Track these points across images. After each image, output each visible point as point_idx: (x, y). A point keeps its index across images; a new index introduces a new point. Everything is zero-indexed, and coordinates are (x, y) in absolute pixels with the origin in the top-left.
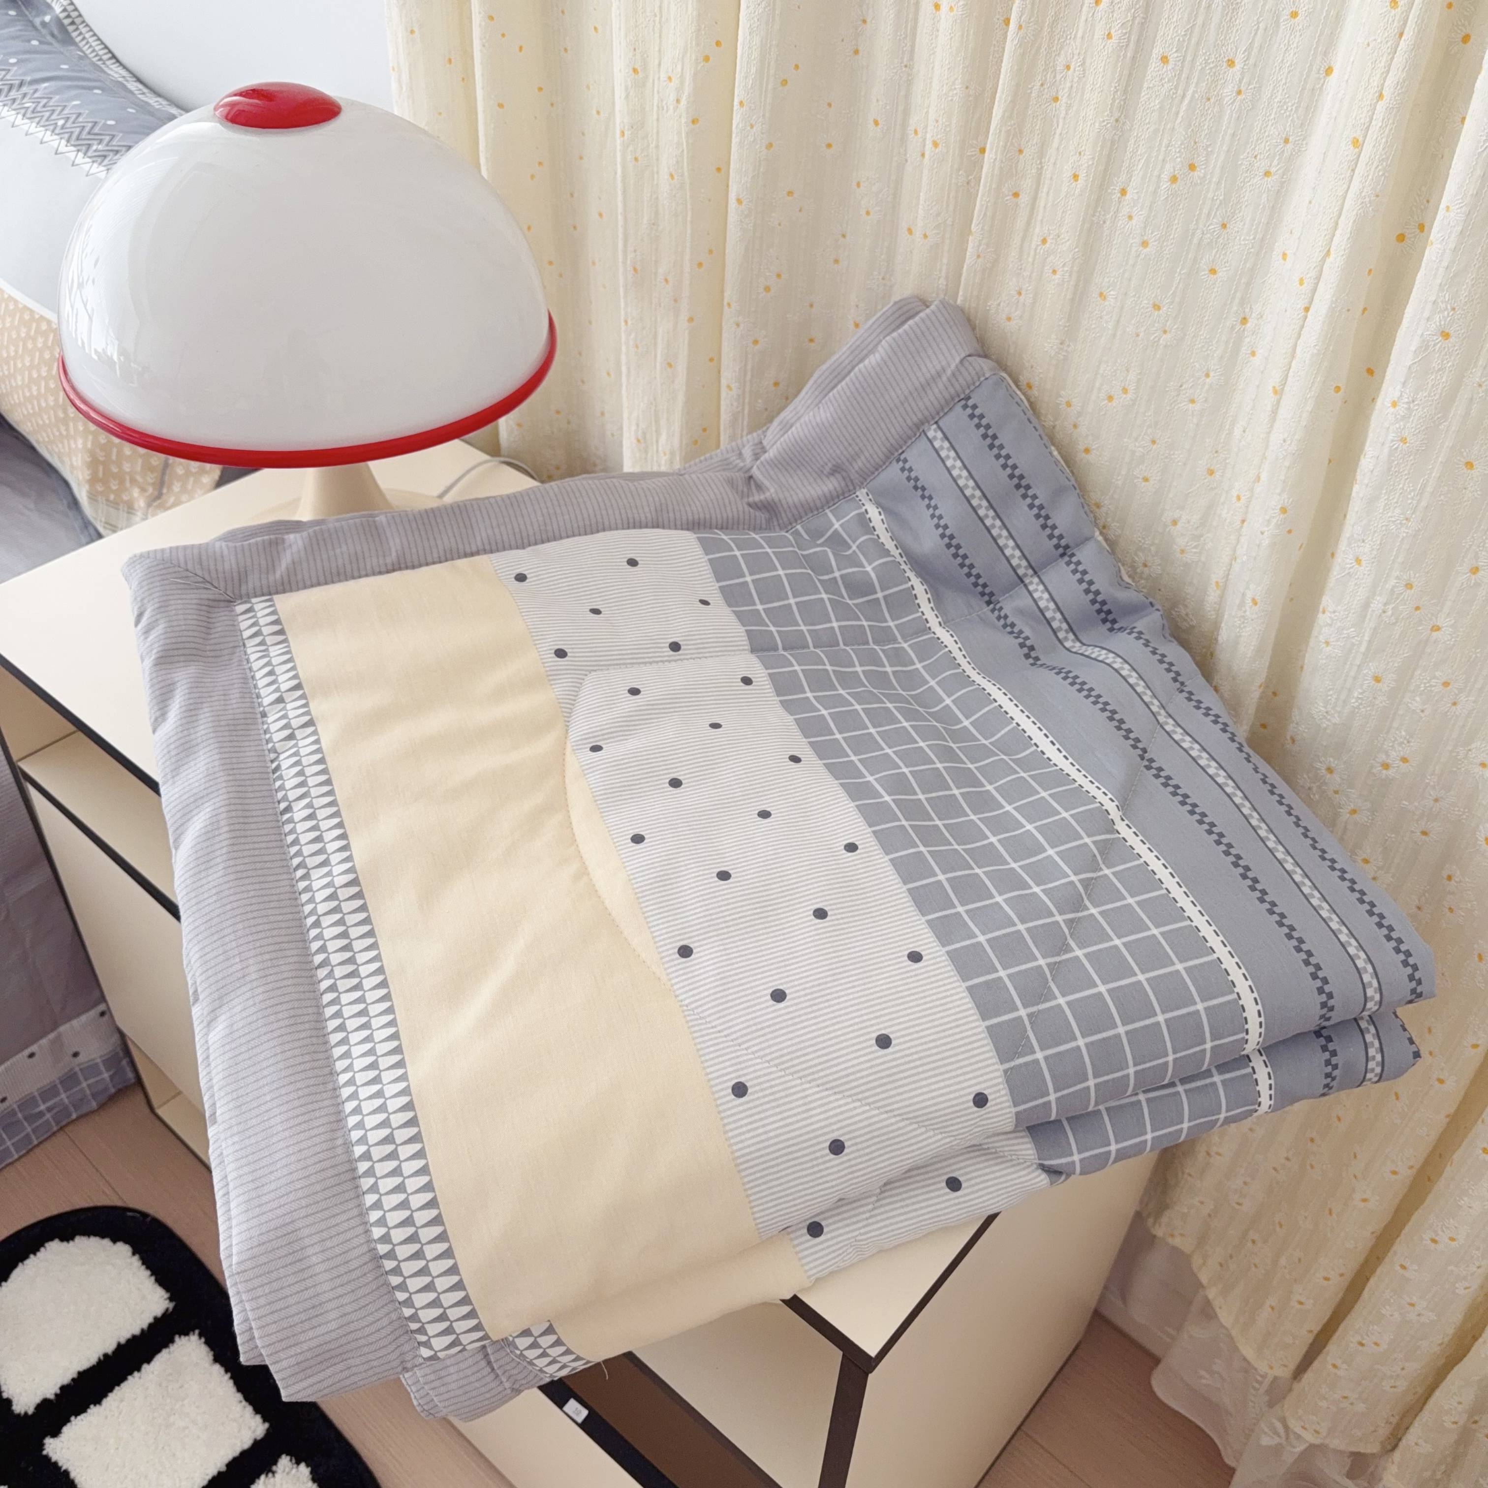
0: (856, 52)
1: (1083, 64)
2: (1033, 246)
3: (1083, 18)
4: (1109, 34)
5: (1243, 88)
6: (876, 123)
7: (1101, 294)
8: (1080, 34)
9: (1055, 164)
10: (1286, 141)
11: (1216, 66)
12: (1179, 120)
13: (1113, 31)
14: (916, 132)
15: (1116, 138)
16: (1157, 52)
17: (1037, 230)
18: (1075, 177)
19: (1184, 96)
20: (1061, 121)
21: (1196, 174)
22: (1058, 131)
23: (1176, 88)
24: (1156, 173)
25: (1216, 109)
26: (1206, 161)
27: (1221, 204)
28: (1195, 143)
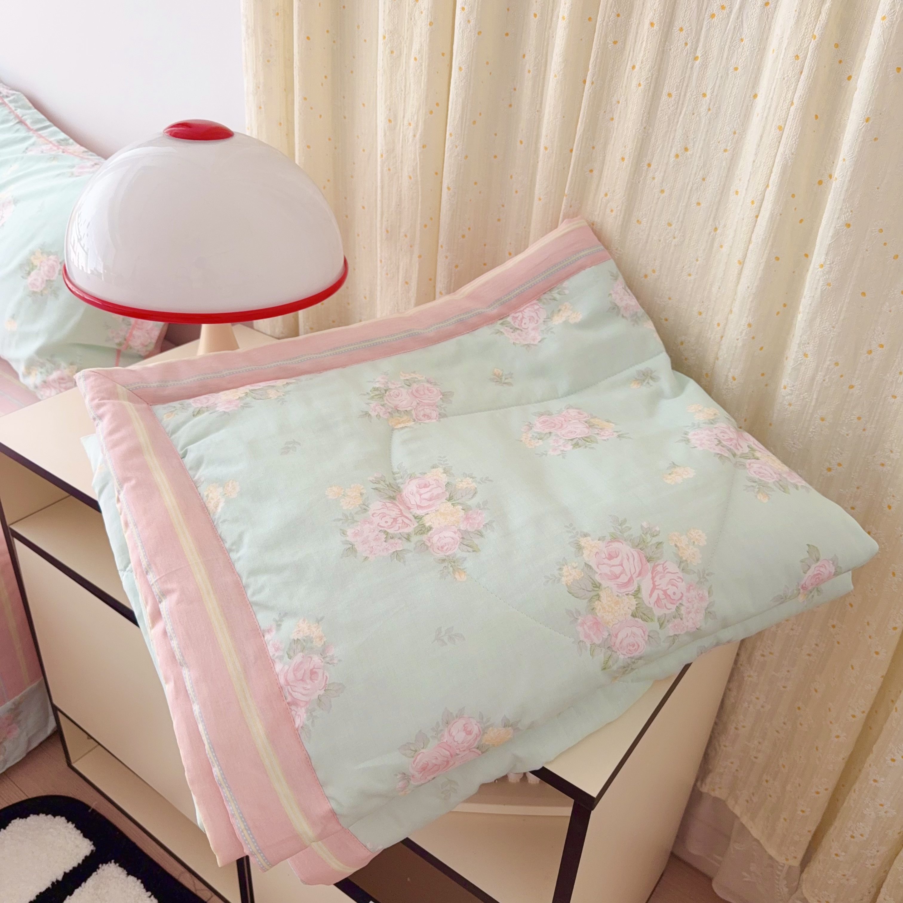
0: (510, 106)
1: (626, 100)
2: (600, 198)
3: (626, 77)
4: (639, 84)
5: (711, 107)
6: (521, 142)
7: (638, 221)
9: (612, 153)
10: (735, 133)
11: (697, 97)
12: (678, 126)
13: (641, 82)
15: (645, 137)
16: (665, 92)
17: (602, 189)
18: (623, 159)
19: (681, 113)
20: (615, 130)
21: (689, 153)
22: (614, 136)
23: (677, 109)
24: (667, 154)
25: (698, 119)
26: (694, 146)
27: (701, 168)
28: (687, 137)
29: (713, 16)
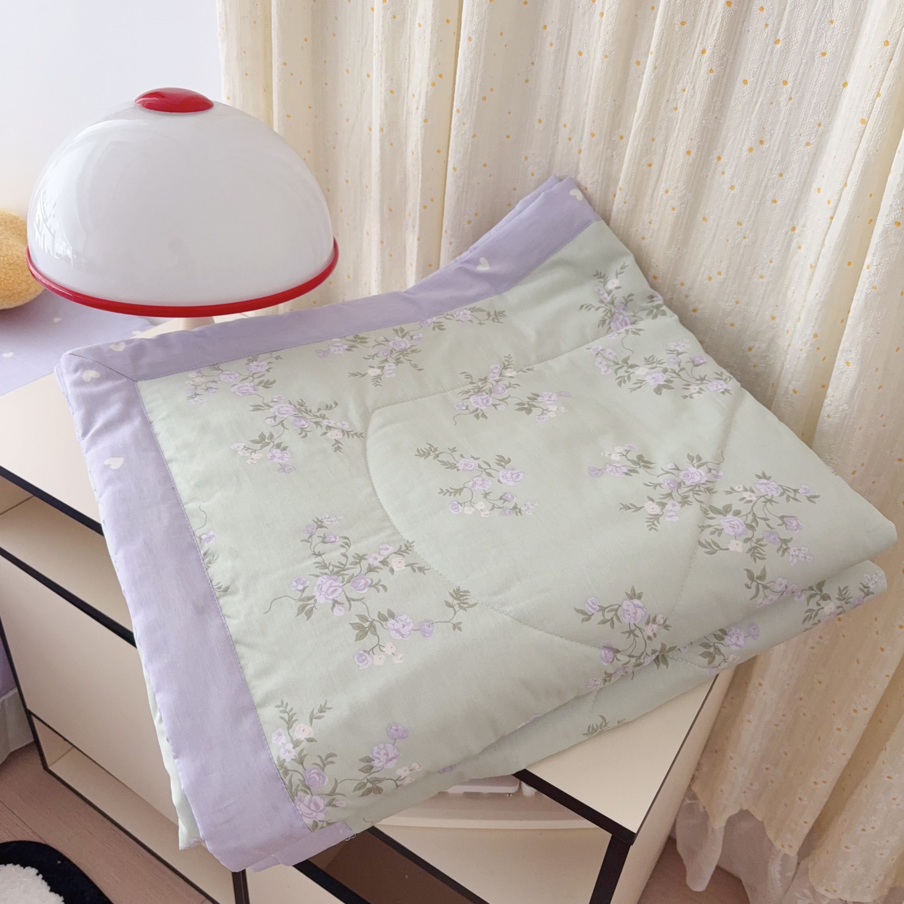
0: (527, 81)
2: (660, 195)
3: (694, 61)
5: (792, 97)
6: (540, 121)
7: (704, 219)
8: (692, 70)
9: (675, 146)
10: (820, 125)
11: (776, 85)
12: (754, 115)
13: (714, 68)
14: (566, 126)
16: (740, 79)
17: (663, 185)
18: (689, 153)
19: (757, 102)
20: (679, 121)
21: (764, 146)
22: (677, 127)
23: (752, 97)
24: (740, 146)
25: (777, 108)
26: (770, 139)
27: (779, 163)
28: (764, 128)
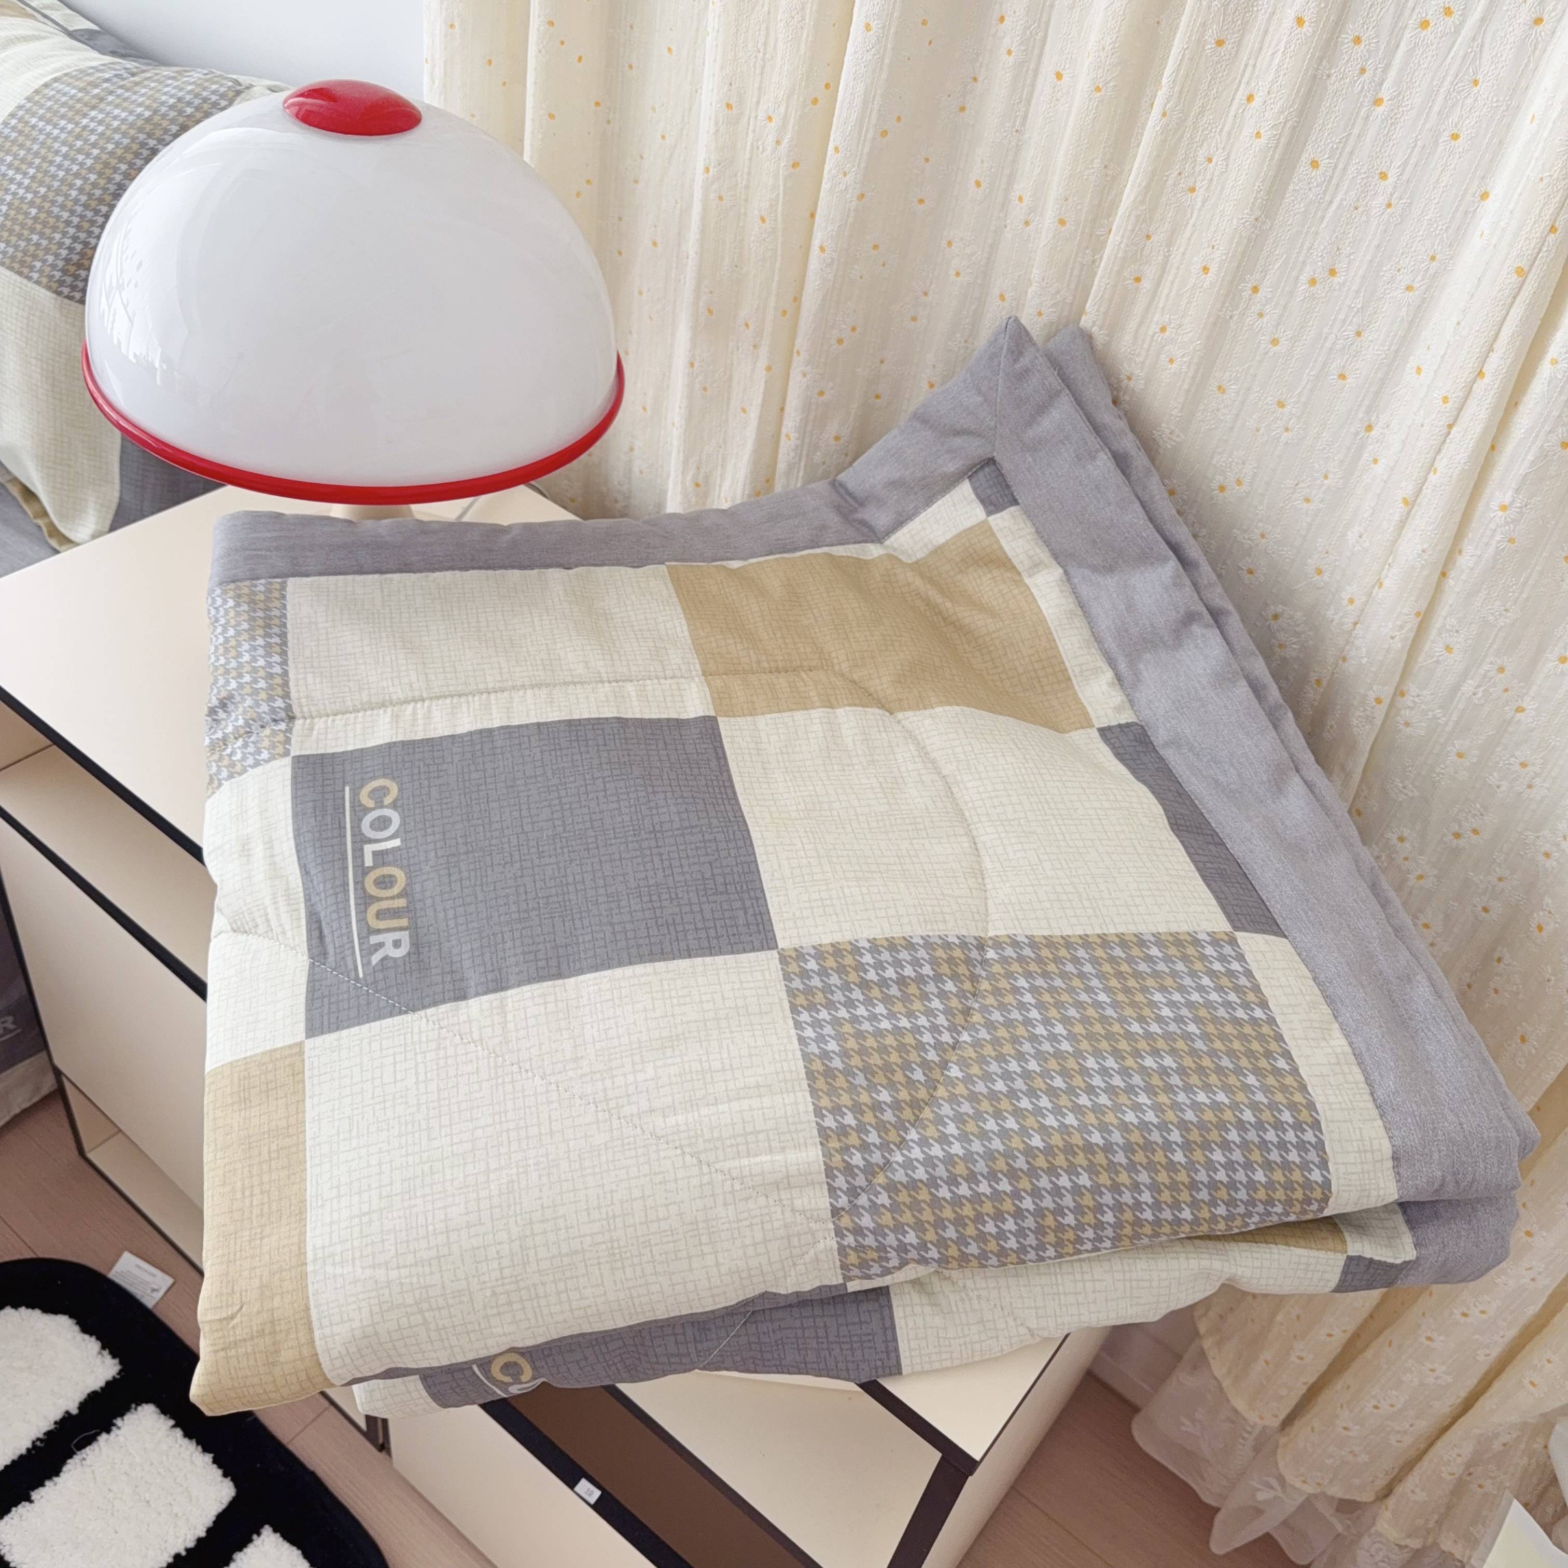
0: (962, 109)
1: (1227, 159)
2: (1150, 333)
3: (1232, 113)
4: (1258, 133)
5: (1393, 202)
6: (978, 184)
7: (1220, 388)
8: (1226, 129)
9: (1184, 254)
10: (1433, 258)
12: (1323, 226)
14: (1020, 199)
15: (1254, 236)
16: (1306, 157)
17: (1156, 318)
18: (1206, 269)
19: (1331, 202)
24: (1294, 274)
25: (1364, 218)
26: (1348, 269)
27: (1357, 312)
28: (1338, 250)
29: (1425, 24)
